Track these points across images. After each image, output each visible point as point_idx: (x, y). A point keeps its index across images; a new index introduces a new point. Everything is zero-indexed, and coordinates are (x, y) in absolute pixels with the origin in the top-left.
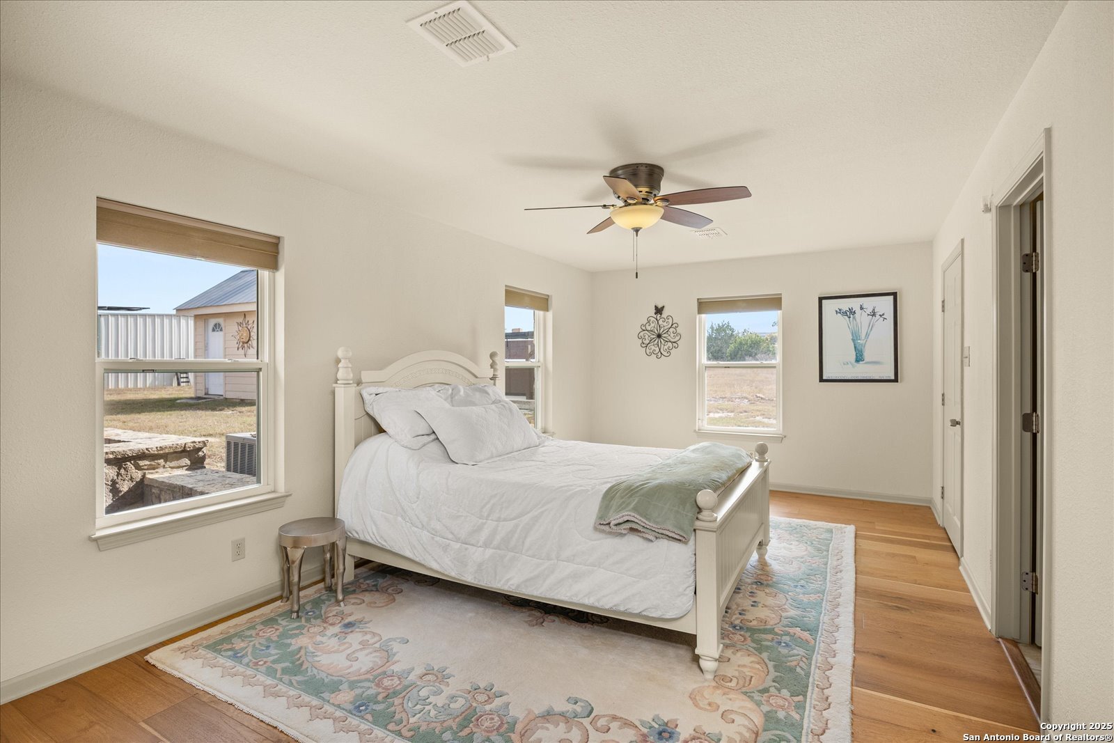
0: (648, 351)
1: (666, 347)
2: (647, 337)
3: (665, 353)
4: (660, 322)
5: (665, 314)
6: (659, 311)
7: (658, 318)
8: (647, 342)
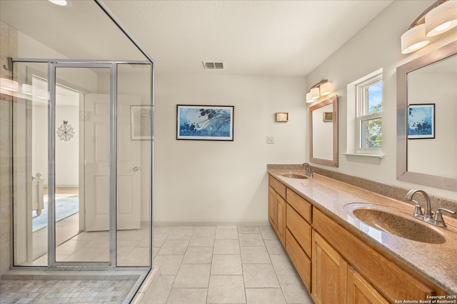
0: (61, 138)
1: (68, 137)
2: (60, 133)
3: (68, 139)
4: (66, 127)
5: (68, 124)
6: (65, 123)
7: (65, 126)
8: (61, 135)
